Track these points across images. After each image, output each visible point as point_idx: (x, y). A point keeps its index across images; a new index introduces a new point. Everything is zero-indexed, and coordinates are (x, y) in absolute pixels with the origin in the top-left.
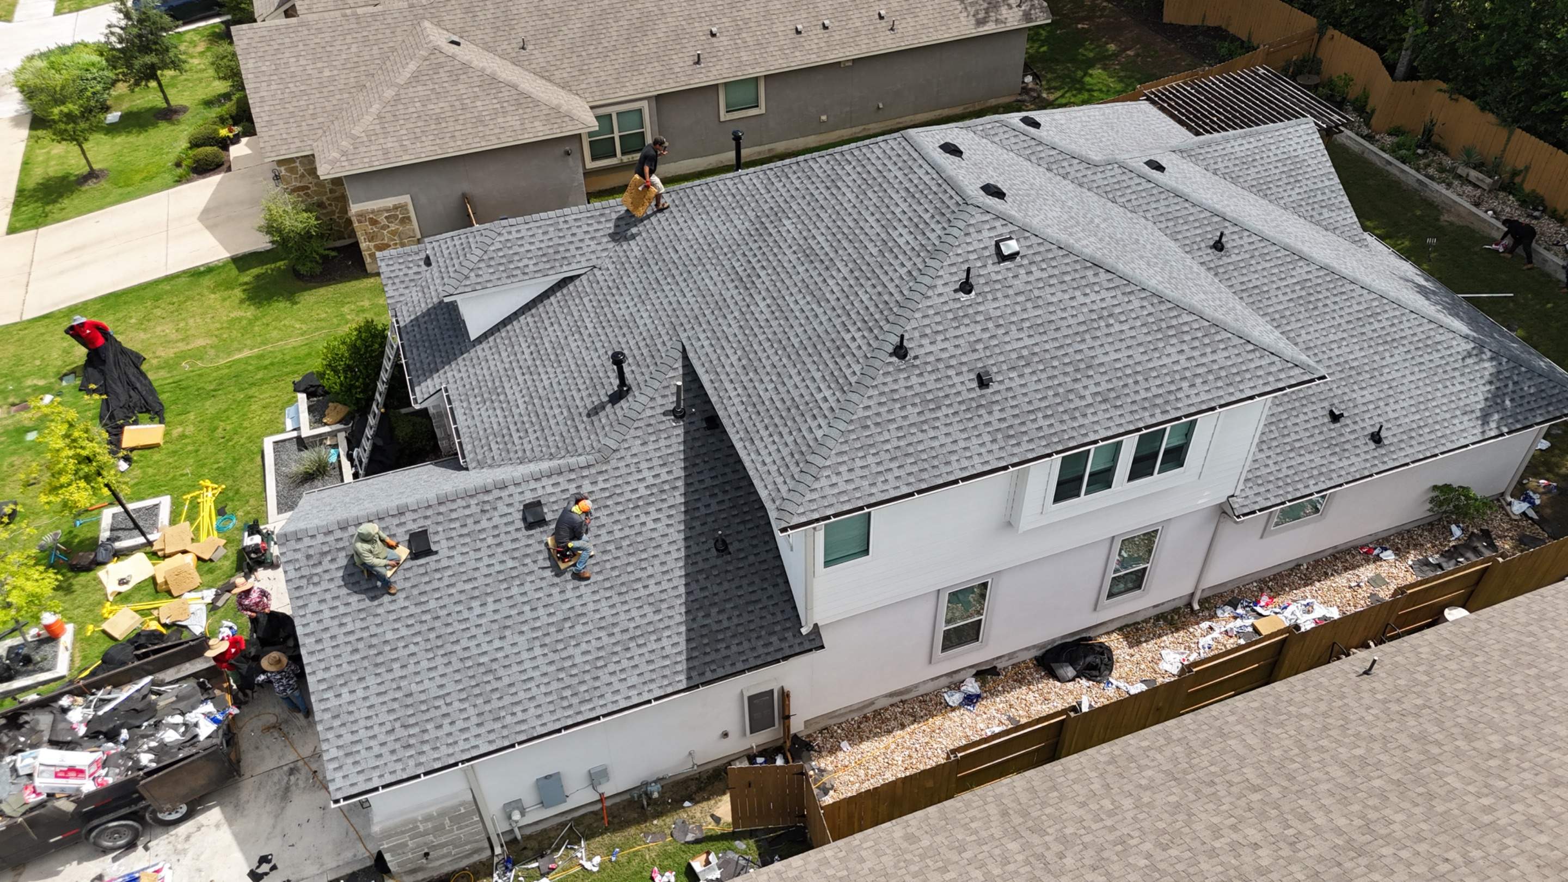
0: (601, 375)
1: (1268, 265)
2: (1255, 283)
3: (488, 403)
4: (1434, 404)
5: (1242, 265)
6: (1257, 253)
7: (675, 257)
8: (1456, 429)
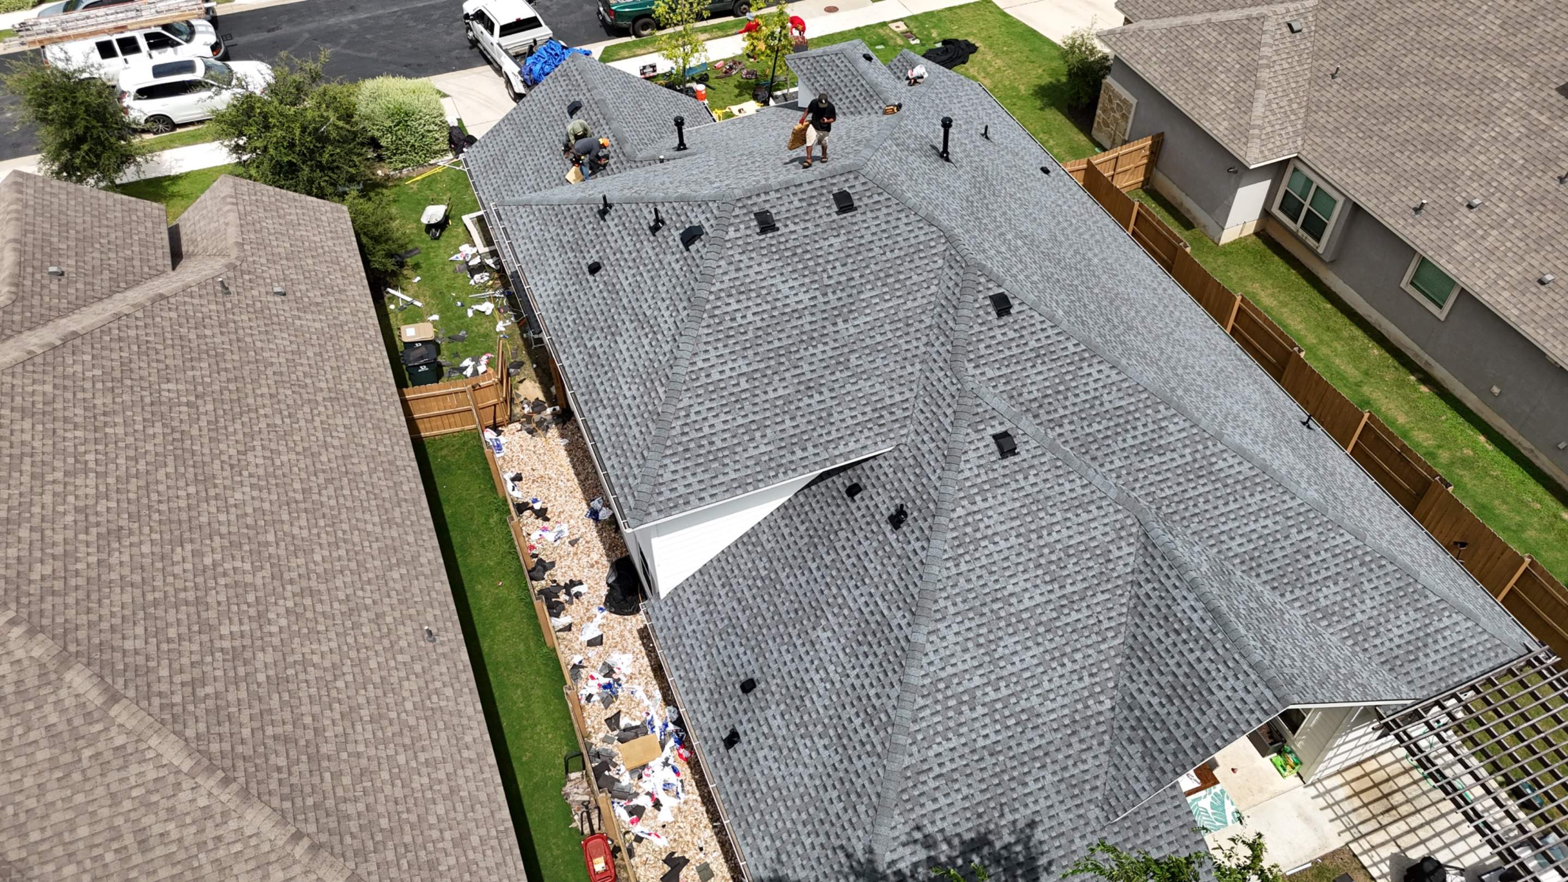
1: (895, 578)
2: (870, 566)
4: (783, 810)
5: (887, 548)
6: (904, 561)
8: (759, 841)
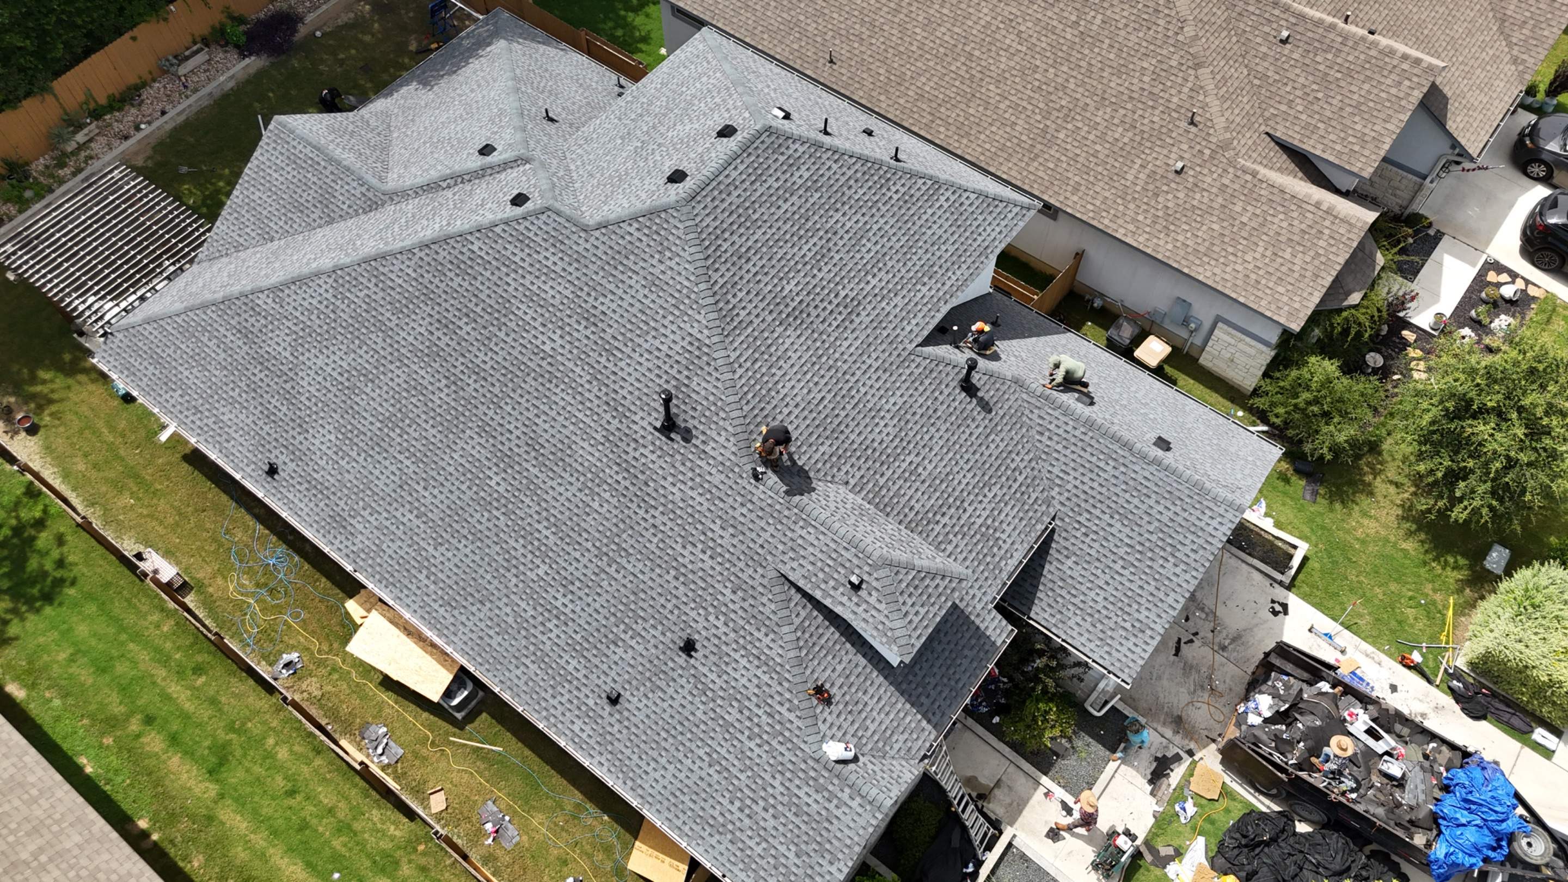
0: (954, 418)
3: (997, 535)
7: (829, 397)
